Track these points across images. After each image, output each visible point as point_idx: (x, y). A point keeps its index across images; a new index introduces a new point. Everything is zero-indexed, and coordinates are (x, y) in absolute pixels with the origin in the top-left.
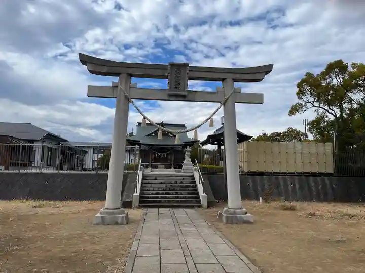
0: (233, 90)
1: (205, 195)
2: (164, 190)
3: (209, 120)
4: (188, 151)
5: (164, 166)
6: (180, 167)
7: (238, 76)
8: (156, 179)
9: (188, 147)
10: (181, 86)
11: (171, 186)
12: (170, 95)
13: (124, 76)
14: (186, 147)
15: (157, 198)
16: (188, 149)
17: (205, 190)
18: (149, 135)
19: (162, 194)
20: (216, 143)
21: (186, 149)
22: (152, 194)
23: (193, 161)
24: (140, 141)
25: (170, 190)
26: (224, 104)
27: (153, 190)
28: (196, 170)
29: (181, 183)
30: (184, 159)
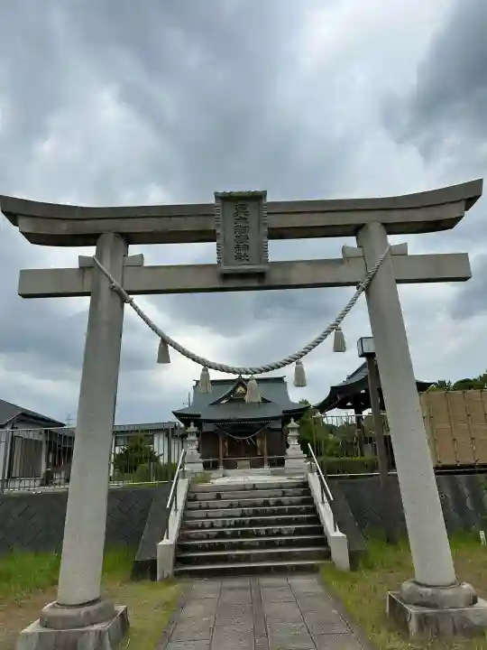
0: (387, 250)
1: (341, 534)
2: (237, 524)
3: (333, 333)
4: (293, 429)
5: (248, 463)
6: (281, 463)
7: (396, 217)
8: (218, 497)
9: (292, 420)
10: (252, 252)
11: (256, 513)
12: (226, 276)
13: (108, 239)
14: (289, 422)
15: (221, 547)
16: (293, 424)
17: (340, 523)
18: (217, 403)
19: (234, 535)
20: (349, 404)
21: (289, 426)
22: (208, 537)
23: (305, 450)
24: (199, 416)
25: (253, 523)
26: (367, 290)
27: (212, 526)
28: (311, 469)
29: (279, 503)
30: (288, 446)
